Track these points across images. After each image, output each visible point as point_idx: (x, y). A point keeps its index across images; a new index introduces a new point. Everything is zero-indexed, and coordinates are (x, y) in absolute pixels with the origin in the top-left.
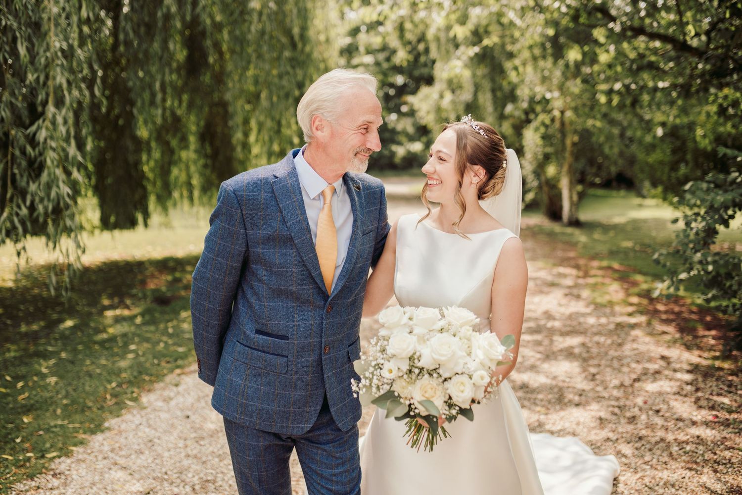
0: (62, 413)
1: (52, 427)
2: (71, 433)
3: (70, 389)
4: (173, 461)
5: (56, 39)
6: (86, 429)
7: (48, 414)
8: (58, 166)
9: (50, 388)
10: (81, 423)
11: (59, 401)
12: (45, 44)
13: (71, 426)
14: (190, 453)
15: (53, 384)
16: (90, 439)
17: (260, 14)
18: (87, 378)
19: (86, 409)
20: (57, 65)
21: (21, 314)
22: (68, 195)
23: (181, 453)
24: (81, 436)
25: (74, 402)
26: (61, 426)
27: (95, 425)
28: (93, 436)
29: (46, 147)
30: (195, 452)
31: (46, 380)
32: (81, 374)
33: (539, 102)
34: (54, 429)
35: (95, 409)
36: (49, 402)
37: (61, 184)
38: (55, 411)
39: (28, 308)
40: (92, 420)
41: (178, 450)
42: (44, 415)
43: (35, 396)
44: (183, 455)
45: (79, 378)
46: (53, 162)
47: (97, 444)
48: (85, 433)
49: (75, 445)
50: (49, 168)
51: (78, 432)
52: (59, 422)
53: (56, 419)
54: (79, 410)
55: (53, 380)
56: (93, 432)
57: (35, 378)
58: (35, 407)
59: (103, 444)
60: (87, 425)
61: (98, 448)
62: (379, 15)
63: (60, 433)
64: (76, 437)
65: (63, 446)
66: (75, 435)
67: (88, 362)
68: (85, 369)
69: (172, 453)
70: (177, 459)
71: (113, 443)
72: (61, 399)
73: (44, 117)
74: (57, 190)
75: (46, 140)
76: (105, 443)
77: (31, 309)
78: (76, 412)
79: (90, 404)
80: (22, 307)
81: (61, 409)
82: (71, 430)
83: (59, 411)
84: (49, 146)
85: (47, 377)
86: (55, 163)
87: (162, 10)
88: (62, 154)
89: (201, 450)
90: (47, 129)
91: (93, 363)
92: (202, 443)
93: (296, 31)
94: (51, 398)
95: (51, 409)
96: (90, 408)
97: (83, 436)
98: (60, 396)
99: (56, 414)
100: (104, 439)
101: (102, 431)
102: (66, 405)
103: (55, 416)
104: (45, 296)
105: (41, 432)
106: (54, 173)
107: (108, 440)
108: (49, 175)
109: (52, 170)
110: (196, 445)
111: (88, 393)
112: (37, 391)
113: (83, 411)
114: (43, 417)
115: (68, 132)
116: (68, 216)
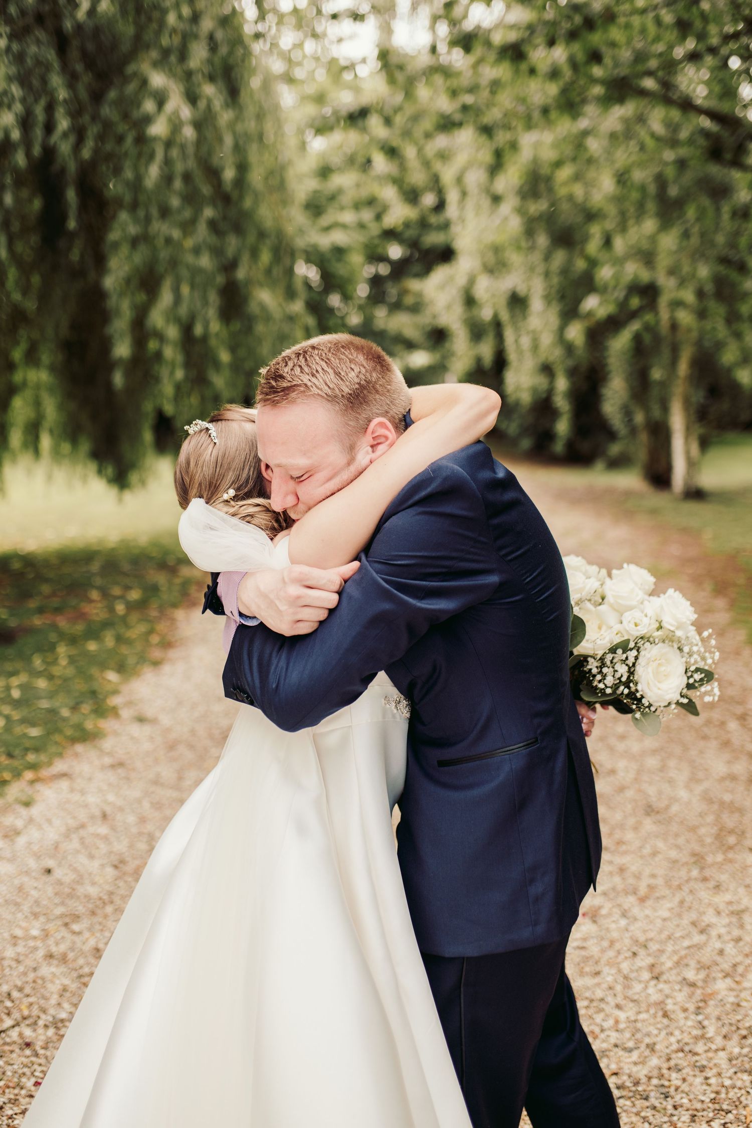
4: (21, 968)
14: (54, 949)
17: (169, 144)
23: (36, 949)
30: (62, 948)
41: (32, 943)
44: (41, 953)
69: (20, 949)
70: (29, 962)
89: (74, 943)
92: (76, 927)
93: (229, 174)
110: (64, 932)
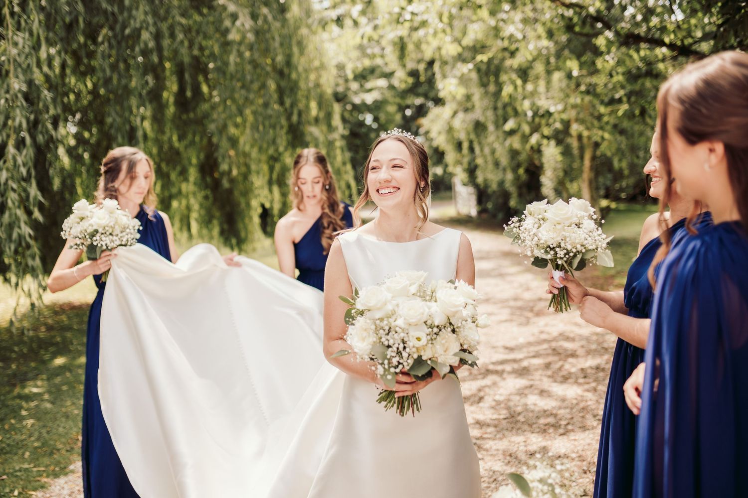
0: (30, 456)
1: (16, 471)
2: (34, 477)
3: (44, 431)
5: (16, 80)
6: (50, 472)
7: (16, 458)
8: (19, 207)
9: (24, 431)
10: (47, 466)
11: (30, 444)
12: (5, 86)
13: (35, 469)
15: (29, 426)
16: (52, 482)
17: (240, 44)
18: (63, 420)
19: (55, 451)
20: (18, 106)
21: (14, 355)
22: (30, 235)
24: (44, 480)
25: (45, 444)
26: (26, 470)
27: (61, 468)
28: (56, 480)
29: (7, 188)
31: (22, 422)
32: (59, 415)
33: (543, 116)
34: (18, 474)
35: (63, 452)
36: (20, 446)
37: (23, 225)
38: (23, 454)
39: (22, 350)
40: (58, 463)
42: (12, 458)
43: (9, 438)
45: (56, 419)
46: (14, 203)
47: (58, 487)
48: (48, 476)
49: (35, 489)
50: (10, 209)
51: (41, 476)
52: (26, 466)
53: (23, 463)
54: (48, 452)
55: (30, 422)
56: (56, 475)
57: (13, 421)
58: (4, 451)
59: (63, 488)
60: (52, 468)
61: (57, 492)
62: (362, 38)
63: (23, 477)
64: (39, 481)
65: (23, 490)
66: (39, 479)
67: (69, 403)
68: (64, 410)
71: (73, 486)
72: (33, 442)
73: (4, 158)
74: (19, 231)
75: (7, 180)
76: (66, 486)
77: (25, 350)
78: (44, 456)
79: (60, 446)
80: (16, 349)
81: (30, 452)
82: (35, 473)
83: (27, 454)
84: (10, 187)
85: (24, 419)
86: (17, 204)
87: (139, 44)
88: (23, 194)
90: (8, 170)
91: (73, 404)
93: (280, 59)
94: (22, 441)
95: (20, 452)
96: (58, 450)
97: (46, 480)
98: (32, 439)
99: (24, 458)
100: (66, 483)
101: (66, 474)
102: (36, 448)
103: (23, 459)
104: (42, 336)
105: (4, 477)
106: (16, 214)
107: (69, 483)
108: (10, 216)
109: (13, 211)
111: (60, 435)
112: (11, 434)
113: (51, 454)
114: (10, 460)
115: (28, 172)
116: (30, 256)
